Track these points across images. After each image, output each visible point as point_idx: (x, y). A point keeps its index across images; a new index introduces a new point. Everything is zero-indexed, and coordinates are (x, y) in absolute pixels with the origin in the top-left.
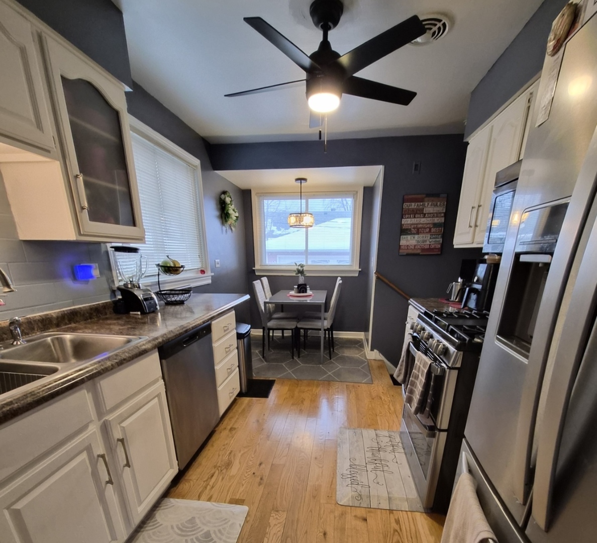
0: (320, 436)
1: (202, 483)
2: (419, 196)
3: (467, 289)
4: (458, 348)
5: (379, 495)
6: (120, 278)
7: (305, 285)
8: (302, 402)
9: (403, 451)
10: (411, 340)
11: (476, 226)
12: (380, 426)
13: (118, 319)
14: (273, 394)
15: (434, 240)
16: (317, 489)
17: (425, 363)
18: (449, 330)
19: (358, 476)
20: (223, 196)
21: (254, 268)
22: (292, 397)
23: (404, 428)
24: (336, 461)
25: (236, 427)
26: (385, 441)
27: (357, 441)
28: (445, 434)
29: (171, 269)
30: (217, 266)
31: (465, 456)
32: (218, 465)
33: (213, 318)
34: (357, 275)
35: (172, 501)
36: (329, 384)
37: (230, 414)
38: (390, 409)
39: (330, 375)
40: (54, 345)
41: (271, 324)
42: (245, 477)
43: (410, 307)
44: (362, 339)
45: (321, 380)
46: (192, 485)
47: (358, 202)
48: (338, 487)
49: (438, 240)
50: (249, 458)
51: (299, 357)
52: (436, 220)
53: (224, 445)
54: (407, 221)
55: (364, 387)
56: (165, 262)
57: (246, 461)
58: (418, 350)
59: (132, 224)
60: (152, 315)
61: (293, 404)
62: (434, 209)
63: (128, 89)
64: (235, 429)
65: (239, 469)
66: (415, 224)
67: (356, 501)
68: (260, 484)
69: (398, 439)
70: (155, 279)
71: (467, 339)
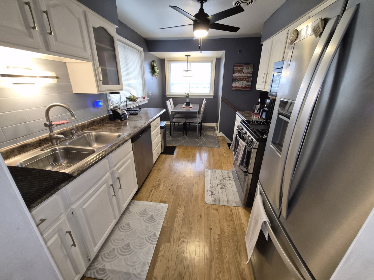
0: (197, 173)
1: (148, 194)
2: (241, 64)
3: (262, 110)
4: (257, 140)
5: (223, 200)
6: (111, 105)
7: (190, 103)
8: (189, 157)
9: (233, 180)
10: (237, 133)
11: (266, 82)
12: (223, 168)
13: (111, 123)
14: (175, 153)
15: (247, 84)
16: (197, 196)
17: (243, 145)
18: (254, 131)
19: (214, 191)
20: (153, 63)
21: (166, 94)
22: (184, 154)
23: (234, 169)
24: (205, 184)
25: (160, 168)
26: (226, 175)
27: (214, 175)
28: (251, 175)
29: (132, 99)
30: (150, 94)
31: (259, 187)
32: (154, 186)
33: (151, 122)
34: (213, 97)
35: (136, 202)
36: (200, 148)
37: (158, 162)
38: (227, 160)
39: (201, 144)
40: (88, 137)
41: (174, 120)
42: (166, 191)
43: (237, 115)
44: (215, 126)
45: (197, 146)
46: (143, 195)
47: (213, 65)
48: (206, 196)
49: (249, 84)
50: (167, 183)
51: (187, 135)
52: (249, 75)
53: (156, 177)
54: (235, 75)
55: (216, 150)
56: (130, 97)
57: (166, 184)
58: (241, 139)
59: (118, 83)
60: (125, 121)
61: (185, 158)
62: (247, 70)
63: (117, 27)
64: (160, 169)
65: (163, 187)
66: (239, 77)
67: (214, 202)
68: (172, 194)
69: (231, 175)
70: (125, 104)
71: (261, 137)
